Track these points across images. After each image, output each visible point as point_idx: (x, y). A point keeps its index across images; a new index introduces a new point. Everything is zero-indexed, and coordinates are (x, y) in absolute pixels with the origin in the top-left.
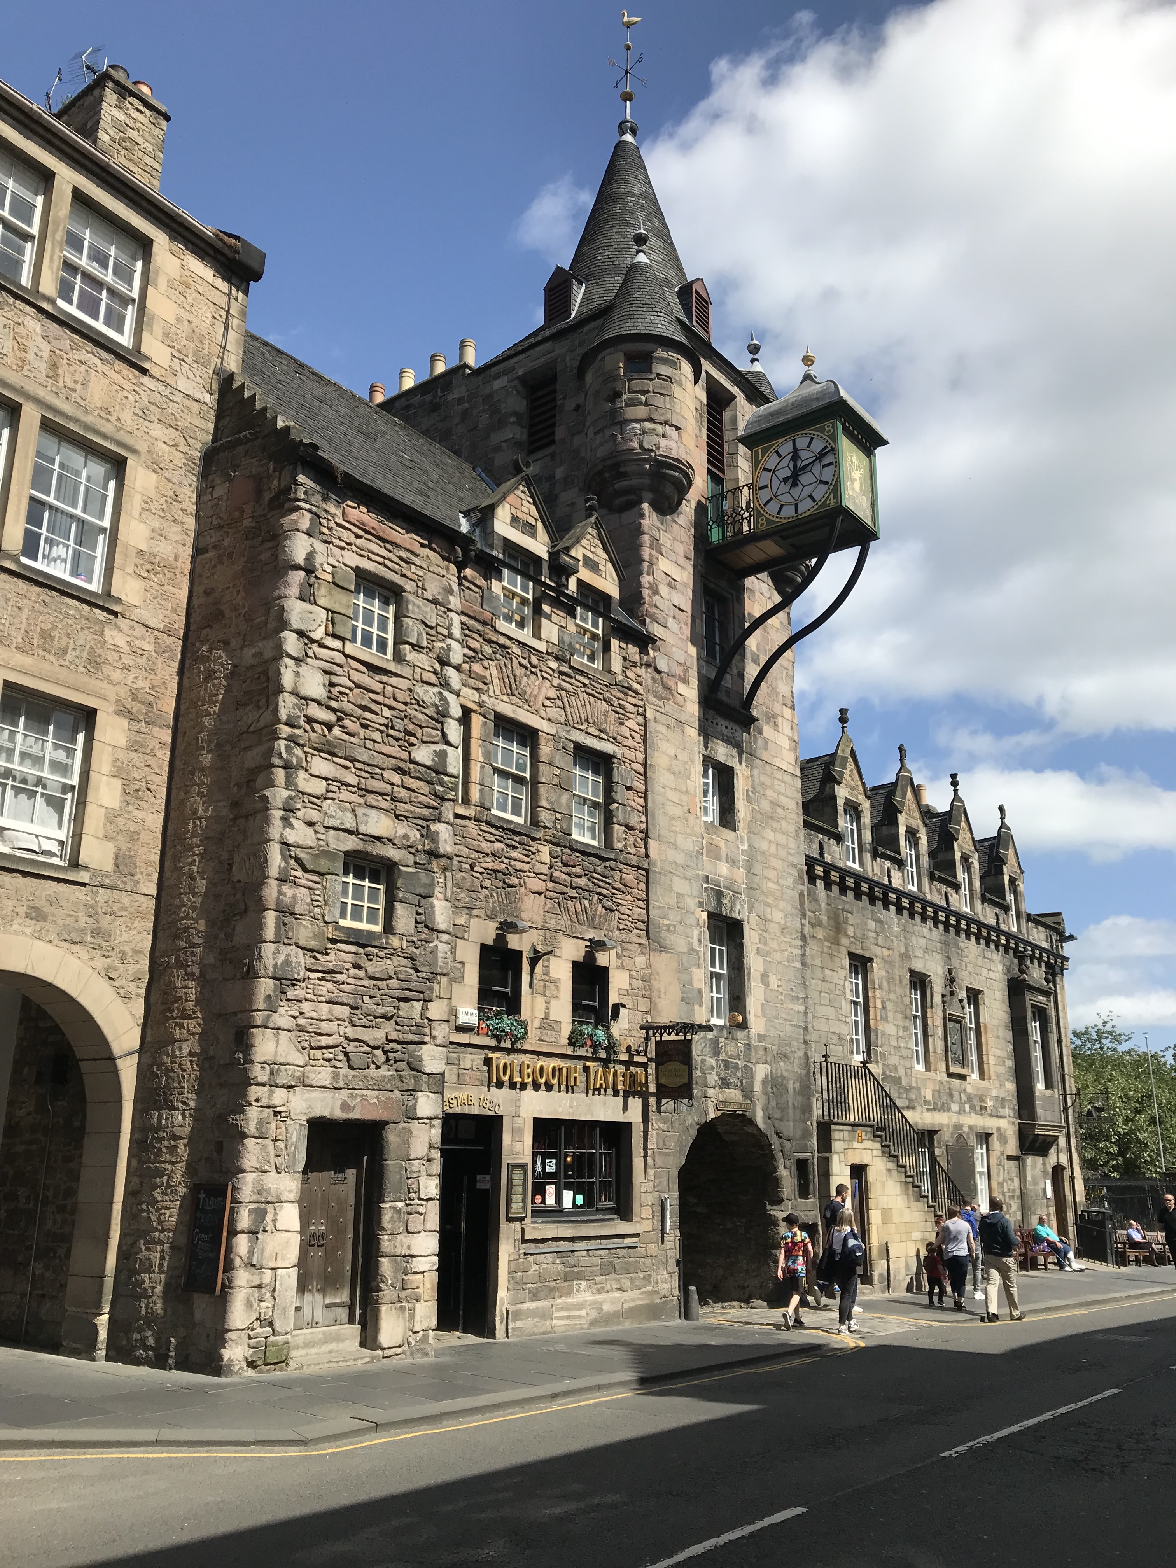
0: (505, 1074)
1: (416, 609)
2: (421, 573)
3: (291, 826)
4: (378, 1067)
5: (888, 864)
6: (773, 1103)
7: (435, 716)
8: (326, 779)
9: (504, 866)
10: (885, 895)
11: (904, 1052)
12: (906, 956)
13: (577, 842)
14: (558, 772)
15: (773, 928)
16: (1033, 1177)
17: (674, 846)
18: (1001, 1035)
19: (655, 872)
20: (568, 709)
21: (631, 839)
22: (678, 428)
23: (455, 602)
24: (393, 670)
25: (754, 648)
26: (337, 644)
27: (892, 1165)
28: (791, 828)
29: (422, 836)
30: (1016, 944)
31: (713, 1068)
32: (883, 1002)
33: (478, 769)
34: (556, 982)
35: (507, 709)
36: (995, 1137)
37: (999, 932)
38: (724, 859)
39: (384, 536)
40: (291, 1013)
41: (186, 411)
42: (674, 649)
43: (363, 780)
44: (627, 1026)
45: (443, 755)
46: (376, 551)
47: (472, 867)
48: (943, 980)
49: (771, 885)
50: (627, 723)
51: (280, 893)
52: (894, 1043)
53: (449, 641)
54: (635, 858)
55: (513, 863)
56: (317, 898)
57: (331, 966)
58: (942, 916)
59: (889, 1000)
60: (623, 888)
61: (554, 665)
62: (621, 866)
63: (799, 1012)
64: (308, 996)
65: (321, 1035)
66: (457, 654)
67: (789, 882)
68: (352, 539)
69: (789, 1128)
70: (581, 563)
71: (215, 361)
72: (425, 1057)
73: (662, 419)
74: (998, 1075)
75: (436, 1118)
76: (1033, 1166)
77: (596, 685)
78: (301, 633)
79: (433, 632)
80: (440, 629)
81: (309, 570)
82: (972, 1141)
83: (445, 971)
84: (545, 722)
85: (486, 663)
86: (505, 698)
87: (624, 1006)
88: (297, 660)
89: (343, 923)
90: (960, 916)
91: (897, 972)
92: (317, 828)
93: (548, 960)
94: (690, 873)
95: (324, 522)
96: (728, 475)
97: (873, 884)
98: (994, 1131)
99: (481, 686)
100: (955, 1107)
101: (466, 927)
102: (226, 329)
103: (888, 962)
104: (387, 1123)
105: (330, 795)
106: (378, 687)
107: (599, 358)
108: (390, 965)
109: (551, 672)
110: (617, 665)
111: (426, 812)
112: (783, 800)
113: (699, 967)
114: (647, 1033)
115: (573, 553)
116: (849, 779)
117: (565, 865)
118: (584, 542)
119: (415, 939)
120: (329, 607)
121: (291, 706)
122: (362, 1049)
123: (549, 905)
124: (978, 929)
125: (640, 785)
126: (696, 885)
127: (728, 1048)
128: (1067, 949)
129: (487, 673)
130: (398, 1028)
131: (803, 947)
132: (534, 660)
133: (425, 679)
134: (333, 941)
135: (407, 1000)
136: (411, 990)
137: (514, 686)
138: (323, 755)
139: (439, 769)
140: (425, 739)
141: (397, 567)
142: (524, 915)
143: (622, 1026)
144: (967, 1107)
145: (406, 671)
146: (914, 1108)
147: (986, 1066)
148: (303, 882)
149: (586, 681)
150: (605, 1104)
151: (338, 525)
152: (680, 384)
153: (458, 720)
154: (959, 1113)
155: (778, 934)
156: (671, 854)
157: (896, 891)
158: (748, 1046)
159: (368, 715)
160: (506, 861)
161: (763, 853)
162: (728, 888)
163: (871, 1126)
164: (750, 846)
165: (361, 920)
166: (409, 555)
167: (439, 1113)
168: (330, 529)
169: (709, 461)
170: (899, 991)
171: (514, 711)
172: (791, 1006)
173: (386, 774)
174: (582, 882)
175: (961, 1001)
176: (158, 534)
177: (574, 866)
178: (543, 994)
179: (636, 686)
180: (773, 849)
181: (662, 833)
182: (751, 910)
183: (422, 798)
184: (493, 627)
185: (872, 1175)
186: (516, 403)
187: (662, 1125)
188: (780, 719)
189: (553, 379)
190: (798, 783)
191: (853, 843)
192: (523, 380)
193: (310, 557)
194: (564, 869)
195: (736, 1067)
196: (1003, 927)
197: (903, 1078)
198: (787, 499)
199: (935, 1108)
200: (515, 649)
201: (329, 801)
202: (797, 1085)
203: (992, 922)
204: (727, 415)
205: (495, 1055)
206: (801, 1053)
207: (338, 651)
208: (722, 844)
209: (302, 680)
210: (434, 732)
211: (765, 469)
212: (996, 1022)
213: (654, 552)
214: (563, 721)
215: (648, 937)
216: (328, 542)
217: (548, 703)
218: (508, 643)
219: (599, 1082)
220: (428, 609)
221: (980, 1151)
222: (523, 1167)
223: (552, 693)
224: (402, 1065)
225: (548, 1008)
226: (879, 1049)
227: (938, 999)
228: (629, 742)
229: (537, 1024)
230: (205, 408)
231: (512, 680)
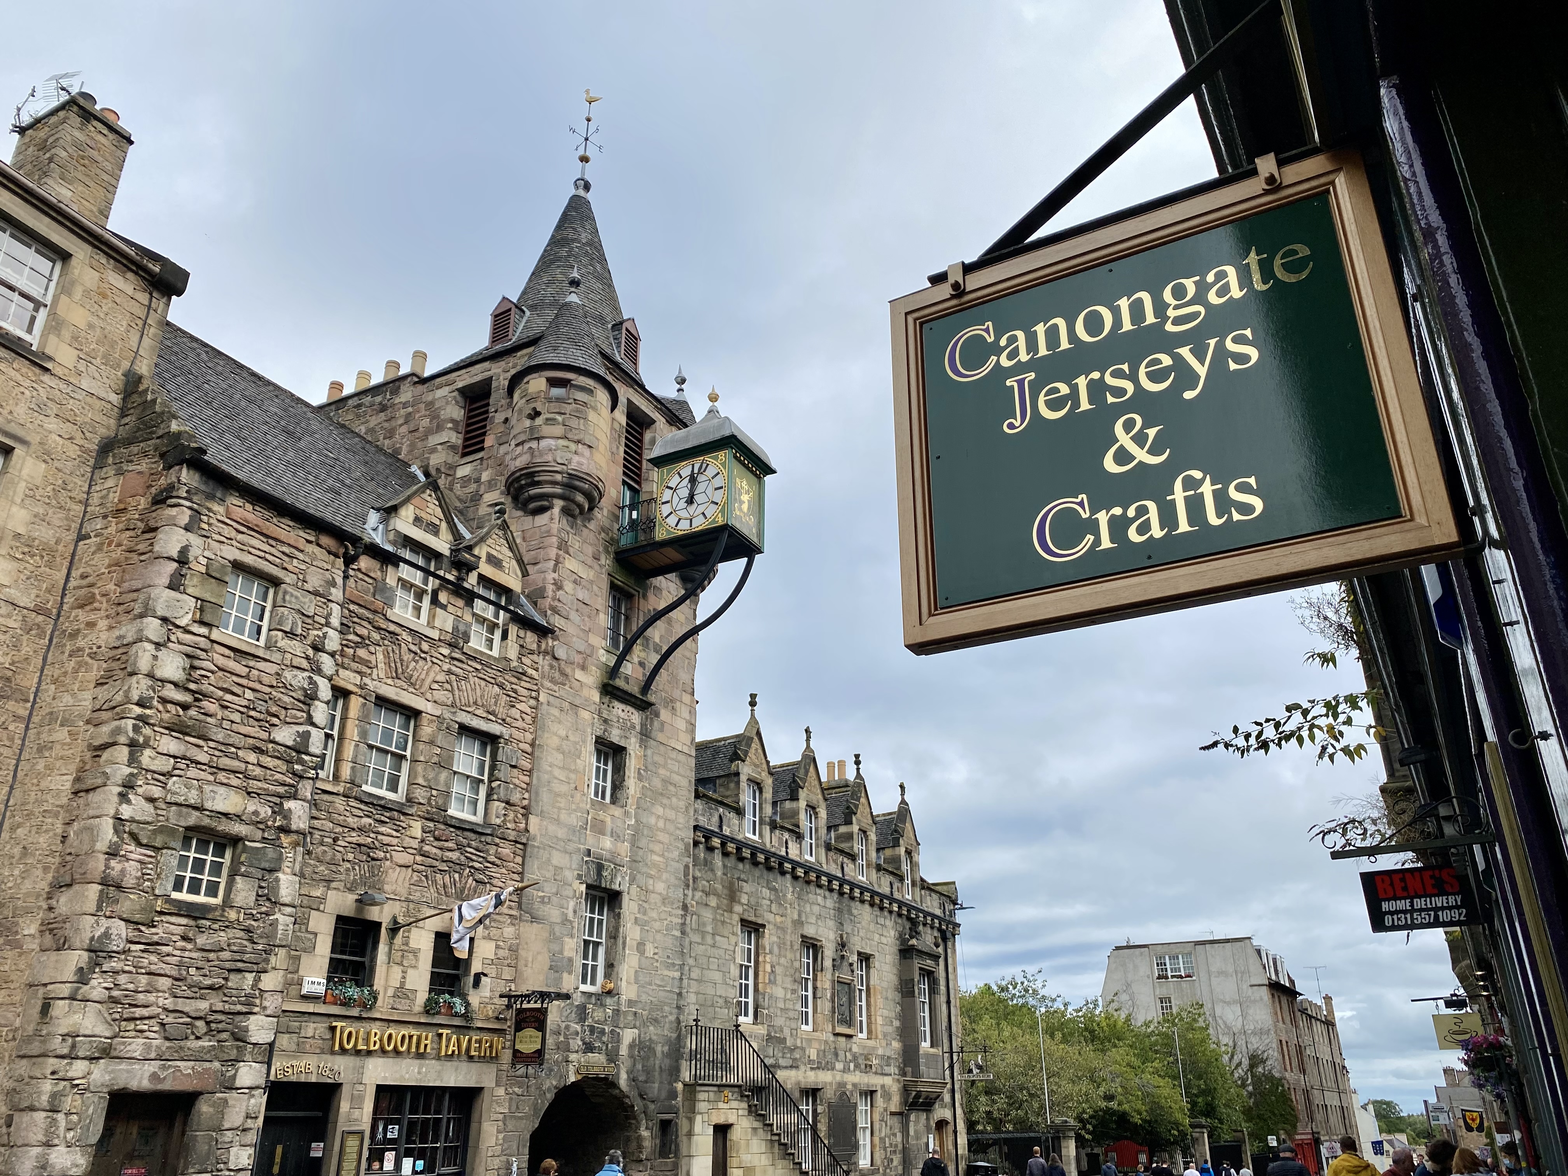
0: (348, 1042)
1: (293, 600)
2: (303, 567)
3: (129, 802)
4: (198, 1038)
5: (786, 835)
6: (639, 1067)
7: (302, 698)
8: (175, 757)
9: (370, 840)
10: (781, 865)
11: (791, 1014)
12: (798, 923)
13: (452, 817)
14: (438, 751)
15: (654, 898)
16: (916, 1131)
17: (557, 821)
18: (890, 997)
19: (534, 846)
20: (456, 692)
21: (511, 815)
22: (590, 447)
23: (337, 594)
24: (262, 655)
25: (657, 640)
26: (203, 630)
27: (756, 1124)
28: (682, 804)
29: (274, 812)
30: (908, 911)
31: (577, 1033)
32: (772, 966)
33: (352, 748)
34: (415, 952)
35: (390, 692)
36: (879, 1094)
37: (892, 900)
38: (609, 833)
39: (268, 533)
40: (106, 985)
41: (87, 408)
42: (574, 639)
43: (215, 759)
44: (488, 994)
45: (306, 736)
46: (258, 546)
47: (335, 840)
48: (834, 945)
49: (656, 858)
50: (518, 706)
51: (107, 867)
52: (781, 1005)
53: (325, 629)
54: (514, 833)
55: (380, 837)
56: (149, 872)
57: (156, 938)
58: (836, 885)
59: (779, 964)
60: (498, 862)
61: (446, 651)
62: (497, 840)
63: (673, 978)
64: (127, 968)
65: (136, 1006)
66: (333, 641)
67: (676, 854)
68: (233, 534)
69: (655, 1089)
70: (484, 559)
71: (126, 365)
72: (251, 1028)
73: (576, 438)
74: (885, 1035)
75: (258, 1087)
76: (917, 1122)
77: (489, 670)
78: (164, 620)
79: (310, 621)
80: (317, 618)
81: (182, 560)
82: (856, 1098)
83: (284, 943)
84: (429, 705)
85: (372, 649)
86: (390, 681)
87: (485, 975)
88: (158, 645)
89: (175, 895)
90: (853, 885)
91: (788, 937)
92: (157, 804)
93: (409, 931)
94: (571, 847)
95: (205, 518)
96: (645, 487)
97: (769, 855)
98: (879, 1088)
99: (364, 669)
100: (839, 1066)
101: (323, 899)
102: (142, 337)
103: (780, 928)
104: (201, 1093)
105: (177, 772)
106: (244, 671)
107: (525, 380)
108: (223, 937)
109: (442, 658)
110: (513, 653)
111: (281, 790)
112: (676, 778)
113: (572, 936)
114: (509, 1001)
115: (476, 552)
116: (754, 757)
117: (437, 839)
118: (490, 541)
119: (254, 912)
120: (198, 595)
121: (145, 687)
122: (181, 1020)
123: (415, 878)
124: (871, 897)
125: (526, 764)
126: (576, 858)
127: (595, 1014)
128: (960, 917)
129: (372, 658)
130: (225, 999)
131: (684, 916)
132: (425, 646)
133: (294, 664)
134: (161, 913)
135: (239, 971)
136: (245, 962)
137: (400, 671)
138: (174, 734)
139: (301, 748)
140: (288, 720)
141: (278, 560)
142: (387, 887)
143: (482, 994)
144: (852, 1065)
145: (276, 657)
146: (797, 1067)
147: (873, 1026)
148: (133, 856)
149: (479, 667)
150: (456, 1069)
151: (219, 521)
152: (595, 409)
153: (327, 703)
154: (844, 1071)
155: (659, 904)
156: (552, 829)
157: (792, 861)
158: (617, 1012)
159: (228, 697)
160: (372, 835)
161: (650, 828)
162: (610, 861)
163: (739, 1087)
164: (636, 821)
165: (198, 893)
166: (293, 550)
167: (262, 1082)
168: (209, 524)
169: (625, 473)
170: (789, 955)
171: (397, 694)
172: (666, 972)
173: (240, 753)
174: (454, 856)
175: (851, 965)
176: (41, 519)
177: (446, 841)
178: (401, 964)
179: (530, 671)
180: (661, 824)
181: (545, 809)
182: (632, 880)
183: (278, 776)
184: (385, 615)
185: (735, 1135)
186: (455, 412)
187: (516, 1090)
188: (678, 704)
189: (487, 394)
190: (693, 762)
191: (754, 816)
192: (462, 391)
193: (184, 551)
194: (436, 843)
195: (603, 1032)
196: (896, 895)
197: (788, 1039)
198: (683, 514)
199: (819, 1067)
200: (405, 635)
201: (175, 778)
202: (666, 1049)
203: (886, 890)
204: (648, 436)
205: (339, 1024)
206: (672, 1018)
207: (204, 636)
208: (608, 820)
209: (159, 663)
210: (299, 714)
211: (668, 487)
212: (885, 984)
213: (561, 553)
214: (449, 703)
215: (520, 907)
216: (207, 537)
217: (435, 686)
218: (398, 630)
219: (451, 1048)
220: (307, 600)
221: (862, 1107)
222: (361, 1133)
223: (441, 677)
224: (224, 1036)
225: (404, 978)
226: (765, 1012)
227: (828, 963)
228: (519, 724)
229: (390, 992)
230: (109, 406)
231: (399, 665)
